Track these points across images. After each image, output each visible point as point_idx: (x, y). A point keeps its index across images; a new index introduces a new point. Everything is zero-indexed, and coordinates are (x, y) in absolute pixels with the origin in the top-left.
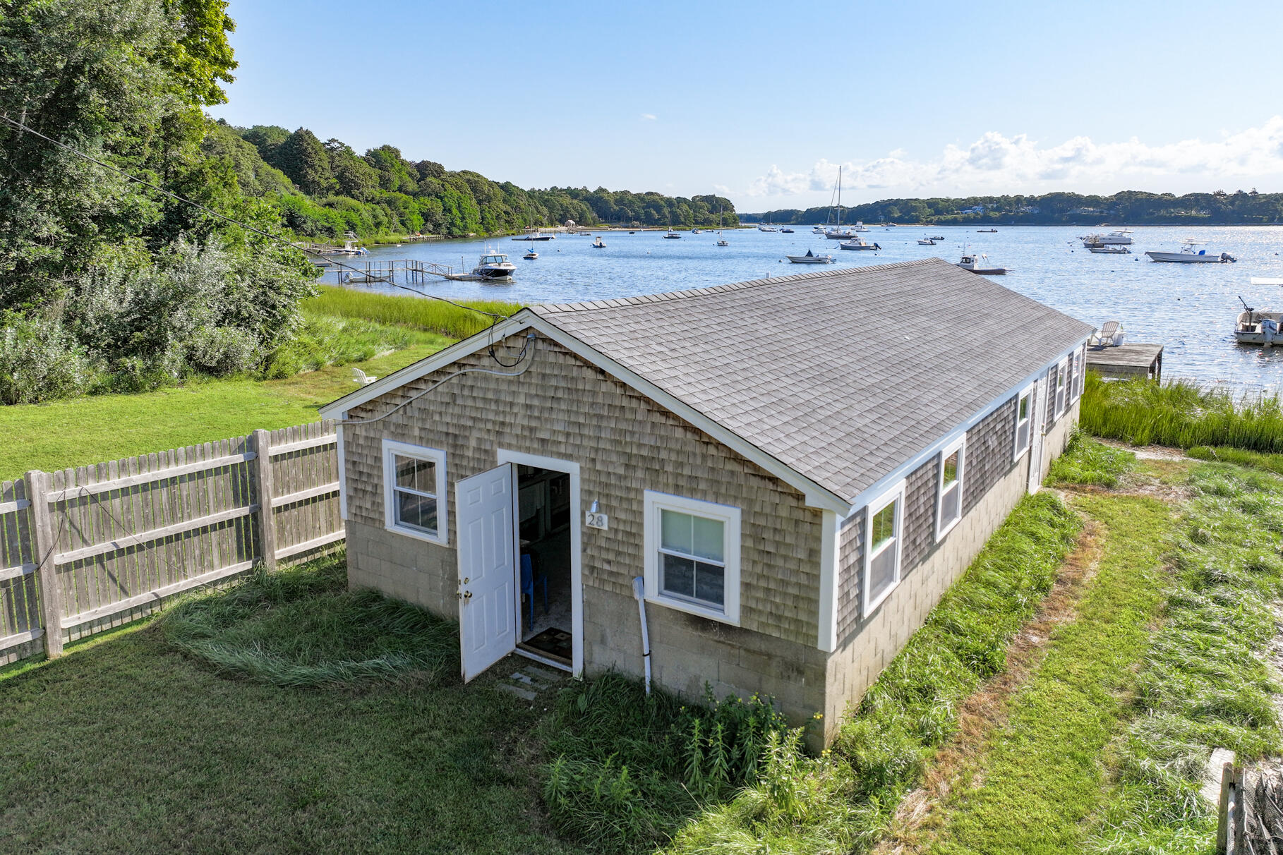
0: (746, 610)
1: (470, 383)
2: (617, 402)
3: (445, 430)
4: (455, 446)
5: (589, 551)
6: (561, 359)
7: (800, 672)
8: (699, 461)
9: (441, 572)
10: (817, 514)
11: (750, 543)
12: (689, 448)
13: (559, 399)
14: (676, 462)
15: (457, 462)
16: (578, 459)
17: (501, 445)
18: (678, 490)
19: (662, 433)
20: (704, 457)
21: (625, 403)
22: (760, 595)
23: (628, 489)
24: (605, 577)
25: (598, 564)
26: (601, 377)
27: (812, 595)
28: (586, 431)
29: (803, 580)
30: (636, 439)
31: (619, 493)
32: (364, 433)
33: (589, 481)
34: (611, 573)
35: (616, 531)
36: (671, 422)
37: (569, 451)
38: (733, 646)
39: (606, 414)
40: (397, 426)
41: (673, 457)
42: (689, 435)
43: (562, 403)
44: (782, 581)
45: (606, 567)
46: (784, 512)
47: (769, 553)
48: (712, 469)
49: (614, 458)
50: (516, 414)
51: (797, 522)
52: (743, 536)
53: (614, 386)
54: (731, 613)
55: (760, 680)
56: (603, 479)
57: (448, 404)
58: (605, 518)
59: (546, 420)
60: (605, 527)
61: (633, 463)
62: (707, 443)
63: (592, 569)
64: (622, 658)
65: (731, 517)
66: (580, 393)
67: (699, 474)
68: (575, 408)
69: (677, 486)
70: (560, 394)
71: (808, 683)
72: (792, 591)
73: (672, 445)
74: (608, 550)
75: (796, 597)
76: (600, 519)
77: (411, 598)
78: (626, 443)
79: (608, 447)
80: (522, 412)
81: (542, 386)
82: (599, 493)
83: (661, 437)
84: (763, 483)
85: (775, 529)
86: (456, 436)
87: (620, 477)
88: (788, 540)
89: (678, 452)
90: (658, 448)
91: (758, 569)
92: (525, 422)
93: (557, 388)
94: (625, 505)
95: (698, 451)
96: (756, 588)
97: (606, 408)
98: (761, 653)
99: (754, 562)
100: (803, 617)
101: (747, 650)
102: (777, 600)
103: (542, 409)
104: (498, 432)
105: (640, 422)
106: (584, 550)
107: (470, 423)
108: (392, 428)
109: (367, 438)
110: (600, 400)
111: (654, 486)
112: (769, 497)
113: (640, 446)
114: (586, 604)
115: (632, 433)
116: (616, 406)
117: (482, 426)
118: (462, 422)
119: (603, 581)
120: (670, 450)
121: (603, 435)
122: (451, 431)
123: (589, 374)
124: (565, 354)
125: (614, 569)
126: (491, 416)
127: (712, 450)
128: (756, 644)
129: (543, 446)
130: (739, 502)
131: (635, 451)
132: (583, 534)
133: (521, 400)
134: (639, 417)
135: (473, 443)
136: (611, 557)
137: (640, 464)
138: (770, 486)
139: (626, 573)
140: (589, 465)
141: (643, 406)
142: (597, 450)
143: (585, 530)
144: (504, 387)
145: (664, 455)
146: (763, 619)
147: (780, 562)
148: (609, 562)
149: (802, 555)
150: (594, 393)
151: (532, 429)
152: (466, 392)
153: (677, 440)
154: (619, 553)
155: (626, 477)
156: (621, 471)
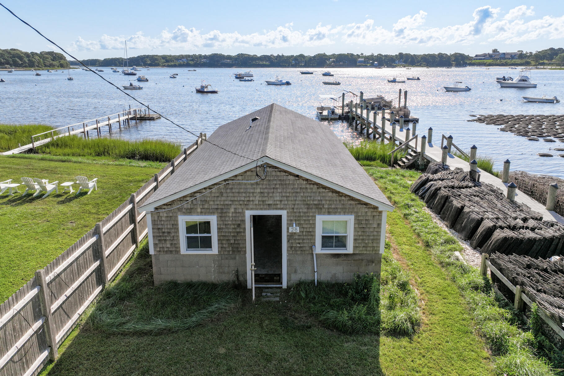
0: (355, 247)
1: (230, 187)
2: (304, 186)
3: (216, 207)
4: (222, 213)
5: (290, 241)
6: (278, 173)
7: (373, 262)
8: (338, 202)
9: (213, 265)
10: (381, 212)
11: (357, 226)
12: (334, 199)
13: (277, 188)
14: (328, 204)
15: (223, 219)
16: (285, 209)
17: (247, 209)
18: (329, 213)
19: (324, 195)
20: (340, 201)
21: (308, 186)
22: (360, 241)
23: (308, 216)
24: (298, 249)
25: (294, 245)
26: (297, 178)
27: (378, 238)
28: (290, 199)
29: (375, 233)
30: (312, 198)
31: (304, 218)
32: (165, 215)
33: (290, 216)
34: (300, 247)
35: (303, 232)
36: (327, 191)
37: (282, 207)
38: (348, 260)
39: (299, 191)
40: (187, 209)
41: (328, 202)
42: (334, 194)
43: (278, 190)
44: (368, 235)
45: (298, 245)
46: (369, 214)
47: (364, 227)
48: (343, 204)
49: (302, 206)
50: (255, 196)
51: (374, 216)
52: (355, 224)
53: (302, 181)
54: (350, 249)
55: (359, 269)
56: (297, 214)
57: (218, 197)
58: (298, 228)
59: (271, 197)
60: (298, 231)
61: (311, 207)
62: (341, 196)
63: (291, 247)
64: (304, 276)
65: (350, 219)
66: (287, 185)
67: (338, 207)
68: (285, 191)
69: (329, 212)
70: (278, 186)
71: (375, 265)
72: (371, 238)
73: (327, 198)
74: (299, 239)
75: (373, 240)
76: (296, 229)
77: (195, 279)
78: (308, 200)
79: (300, 203)
80: (259, 195)
81: (269, 184)
82: (295, 220)
83: (323, 196)
84: (362, 206)
85: (366, 220)
86: (222, 209)
87: (305, 213)
88: (370, 222)
89: (329, 201)
90: (321, 200)
91: (360, 234)
92: (260, 199)
93: (276, 184)
94: (307, 222)
95: (337, 199)
96: (358, 240)
97: (299, 189)
98: (359, 260)
99: (358, 232)
100: (375, 245)
101: (354, 260)
102: (366, 242)
103: (268, 193)
104: (245, 204)
105: (314, 192)
106: (288, 241)
107: (230, 203)
108: (184, 210)
109: (167, 217)
110: (296, 186)
111: (320, 213)
112: (364, 209)
113: (313, 200)
114: (289, 261)
115: (310, 197)
116: (303, 188)
117: (237, 203)
118: (227, 203)
119: (296, 251)
120: (326, 200)
121: (297, 199)
122: (220, 207)
123: (291, 178)
124: (280, 171)
125: (302, 245)
126: (243, 199)
127: (343, 198)
128: (357, 257)
129: (269, 207)
130: (353, 213)
131: (311, 203)
132: (288, 236)
133: (258, 190)
134: (314, 191)
135: (232, 210)
136: (301, 241)
137: (314, 207)
138: (365, 206)
139: (307, 245)
140: (291, 210)
141: (315, 186)
142: (294, 205)
143: (289, 234)
144: (250, 187)
145: (324, 202)
146: (361, 249)
147: (367, 230)
148: (299, 243)
149: (375, 226)
150: (294, 184)
151: (263, 201)
152: (228, 191)
153: (329, 196)
154: (303, 239)
155: (307, 212)
156: (306, 210)
